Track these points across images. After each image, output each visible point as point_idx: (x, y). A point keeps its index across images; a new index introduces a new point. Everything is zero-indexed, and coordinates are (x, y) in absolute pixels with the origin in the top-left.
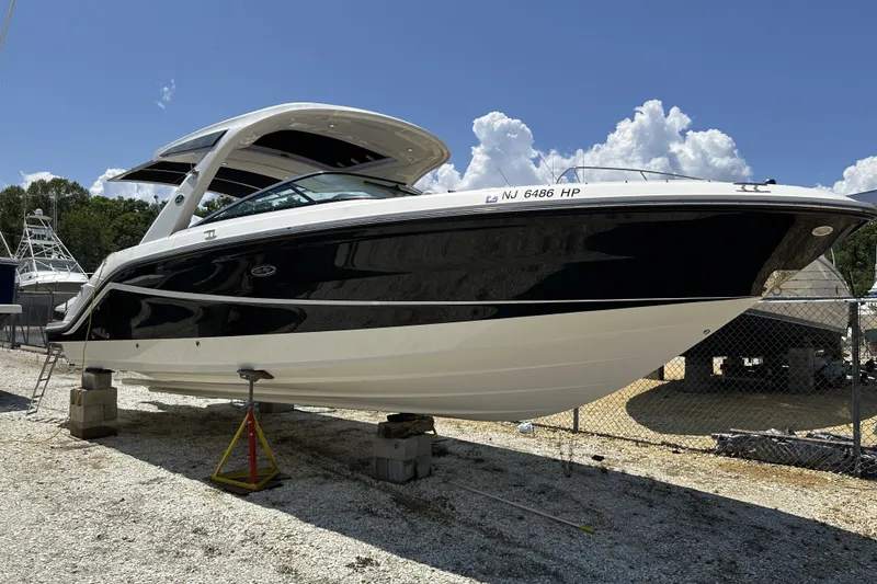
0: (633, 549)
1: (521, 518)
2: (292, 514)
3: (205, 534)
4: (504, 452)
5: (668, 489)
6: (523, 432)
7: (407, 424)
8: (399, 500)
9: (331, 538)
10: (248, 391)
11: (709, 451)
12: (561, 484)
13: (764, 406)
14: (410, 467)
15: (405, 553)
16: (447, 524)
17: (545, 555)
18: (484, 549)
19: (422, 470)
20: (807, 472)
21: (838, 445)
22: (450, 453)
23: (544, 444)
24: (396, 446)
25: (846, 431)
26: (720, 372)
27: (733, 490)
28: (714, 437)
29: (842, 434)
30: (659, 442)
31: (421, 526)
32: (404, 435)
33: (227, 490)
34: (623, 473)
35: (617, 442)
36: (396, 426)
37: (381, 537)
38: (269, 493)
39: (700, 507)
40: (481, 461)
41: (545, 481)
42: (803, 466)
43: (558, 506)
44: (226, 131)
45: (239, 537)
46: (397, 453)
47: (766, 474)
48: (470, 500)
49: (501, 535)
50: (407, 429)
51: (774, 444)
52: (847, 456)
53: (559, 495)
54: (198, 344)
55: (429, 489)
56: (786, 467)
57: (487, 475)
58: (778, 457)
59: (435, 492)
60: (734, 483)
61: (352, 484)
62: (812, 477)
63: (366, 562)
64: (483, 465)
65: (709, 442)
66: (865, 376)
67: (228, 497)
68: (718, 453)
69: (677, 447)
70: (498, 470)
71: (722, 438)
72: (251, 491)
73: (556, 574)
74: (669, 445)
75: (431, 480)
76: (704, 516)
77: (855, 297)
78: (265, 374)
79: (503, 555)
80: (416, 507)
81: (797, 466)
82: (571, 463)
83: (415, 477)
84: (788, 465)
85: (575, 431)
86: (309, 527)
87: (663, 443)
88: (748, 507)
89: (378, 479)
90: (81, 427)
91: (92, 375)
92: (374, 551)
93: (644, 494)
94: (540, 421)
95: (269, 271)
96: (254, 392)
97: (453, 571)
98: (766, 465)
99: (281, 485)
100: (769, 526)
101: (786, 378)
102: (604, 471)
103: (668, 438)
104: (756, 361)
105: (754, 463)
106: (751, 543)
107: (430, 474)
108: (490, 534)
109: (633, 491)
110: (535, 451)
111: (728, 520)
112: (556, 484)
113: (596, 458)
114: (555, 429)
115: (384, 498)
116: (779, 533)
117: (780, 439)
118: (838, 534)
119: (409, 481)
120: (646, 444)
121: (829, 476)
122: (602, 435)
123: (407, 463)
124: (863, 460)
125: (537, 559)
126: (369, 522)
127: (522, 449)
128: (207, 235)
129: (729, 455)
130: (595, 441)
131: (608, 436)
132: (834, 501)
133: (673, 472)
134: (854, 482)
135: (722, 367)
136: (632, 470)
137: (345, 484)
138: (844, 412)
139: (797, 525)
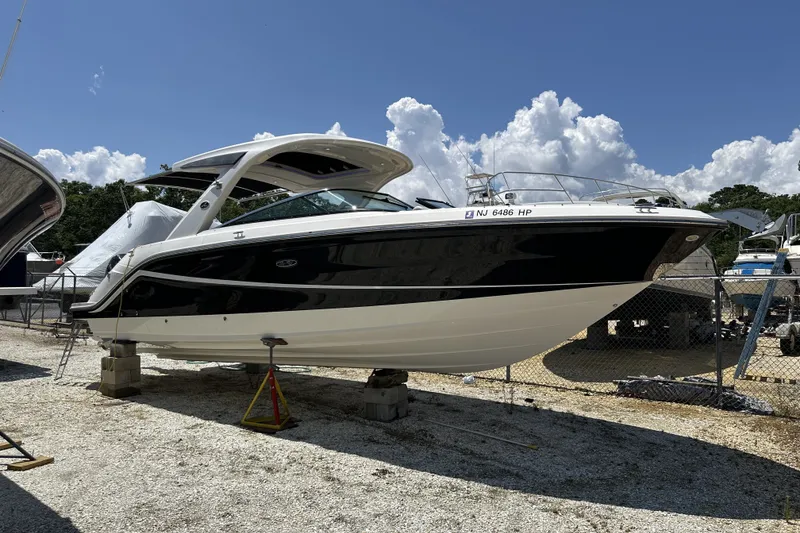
0: (566, 459)
1: (484, 442)
2: (317, 444)
3: (258, 460)
4: (457, 398)
5: (585, 421)
6: (467, 383)
7: (389, 377)
8: (390, 433)
9: (354, 459)
10: (269, 355)
11: (612, 393)
12: (506, 418)
13: (651, 359)
14: (394, 409)
15: (409, 466)
16: (432, 448)
17: (506, 464)
18: (463, 461)
19: (402, 412)
20: (684, 406)
21: (707, 387)
22: (418, 400)
23: (486, 392)
24: (383, 394)
25: (712, 376)
26: (614, 333)
27: (632, 420)
28: (615, 383)
29: (709, 378)
30: (573, 388)
31: (413, 449)
32: (388, 385)
33: (257, 430)
34: (550, 410)
35: (541, 388)
36: (382, 379)
37: (388, 457)
38: (291, 431)
39: (610, 432)
40: (442, 405)
41: (494, 417)
42: (681, 402)
43: (507, 433)
44: (245, 153)
45: (285, 461)
46: (384, 398)
47: (654, 408)
48: (443, 431)
49: (472, 453)
50: (390, 381)
51: (660, 386)
52: (713, 393)
53: (506, 426)
54: (225, 319)
55: (410, 424)
56: (669, 404)
57: (449, 414)
58: (663, 396)
59: (416, 427)
60: (632, 415)
61: (350, 423)
62: (686, 409)
63: (384, 472)
64: (445, 407)
65: (612, 387)
66: (728, 333)
67: (260, 435)
68: (618, 395)
69: (587, 391)
70: (457, 411)
71: (621, 383)
72: (277, 430)
73: (517, 475)
74: (581, 390)
75: (409, 419)
76: (613, 438)
77: (717, 276)
78: (282, 342)
79: (478, 465)
80: (405, 437)
81: (676, 402)
82: (512, 405)
83: (397, 417)
84: (671, 401)
85: (508, 381)
86: (332, 453)
87: (577, 389)
88: (643, 430)
89: (369, 420)
90: (113, 388)
91: (121, 346)
92: (387, 466)
93: (569, 424)
94: (479, 374)
95: (291, 263)
96: (274, 355)
97: (447, 475)
98: (654, 402)
99: (296, 426)
100: (658, 442)
101: (668, 336)
102: (536, 409)
103: (579, 385)
104: (643, 323)
105: (645, 401)
106: (646, 452)
107: (407, 415)
108: (464, 452)
109: (560, 422)
110: (481, 397)
111: (630, 440)
112: (503, 419)
113: (528, 400)
114: (492, 380)
115: (379, 432)
116: (664, 446)
117: (664, 382)
118: (705, 446)
119: (394, 419)
120: (564, 389)
121: (700, 409)
122: (529, 384)
123: (391, 406)
124: (724, 396)
125: (502, 467)
126: (375, 447)
127: (470, 395)
128: (236, 235)
129: (626, 396)
130: (524, 388)
131: (534, 384)
132: (704, 424)
133: (586, 408)
134: (718, 412)
135: (616, 328)
136: (556, 408)
137: (345, 423)
138: (713, 362)
139: (676, 441)
